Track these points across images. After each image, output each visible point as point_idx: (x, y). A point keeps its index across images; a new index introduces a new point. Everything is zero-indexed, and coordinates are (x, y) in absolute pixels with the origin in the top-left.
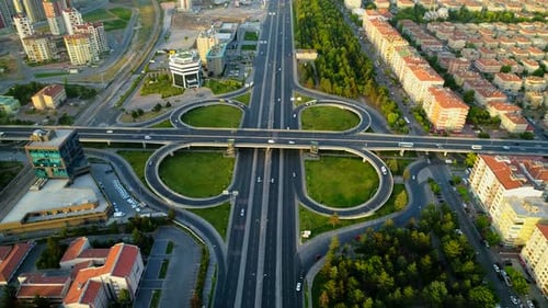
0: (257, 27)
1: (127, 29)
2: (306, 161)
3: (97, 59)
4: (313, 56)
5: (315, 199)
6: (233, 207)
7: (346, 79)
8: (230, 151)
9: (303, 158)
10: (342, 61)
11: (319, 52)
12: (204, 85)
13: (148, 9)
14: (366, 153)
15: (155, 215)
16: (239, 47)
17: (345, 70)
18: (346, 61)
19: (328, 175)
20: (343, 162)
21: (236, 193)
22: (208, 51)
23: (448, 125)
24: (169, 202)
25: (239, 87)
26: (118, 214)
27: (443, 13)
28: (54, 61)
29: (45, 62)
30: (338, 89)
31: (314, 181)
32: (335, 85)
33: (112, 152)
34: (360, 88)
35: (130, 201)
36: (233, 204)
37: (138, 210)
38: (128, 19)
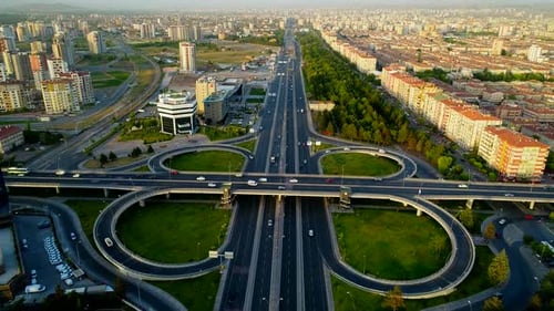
0: (265, 85)
1: (121, 86)
2: (335, 214)
3: (78, 108)
4: (330, 106)
5: (355, 267)
6: (224, 278)
7: (375, 124)
8: (226, 200)
9: (330, 211)
10: (366, 108)
11: (337, 103)
12: (198, 132)
13: (149, 72)
14: (420, 202)
15: (94, 289)
16: (244, 101)
17: (372, 116)
18: (370, 108)
19: (370, 233)
20: (388, 216)
21: (229, 255)
22: (206, 97)
23: (522, 170)
24: (122, 269)
25: (241, 133)
26: (33, 288)
27: (466, 72)
28: (25, 110)
29: (16, 111)
30: (366, 134)
31: (350, 241)
32: (362, 129)
33: (59, 202)
34: (393, 133)
35: (60, 268)
36: (224, 273)
37: (69, 282)
38: (125, 78)
